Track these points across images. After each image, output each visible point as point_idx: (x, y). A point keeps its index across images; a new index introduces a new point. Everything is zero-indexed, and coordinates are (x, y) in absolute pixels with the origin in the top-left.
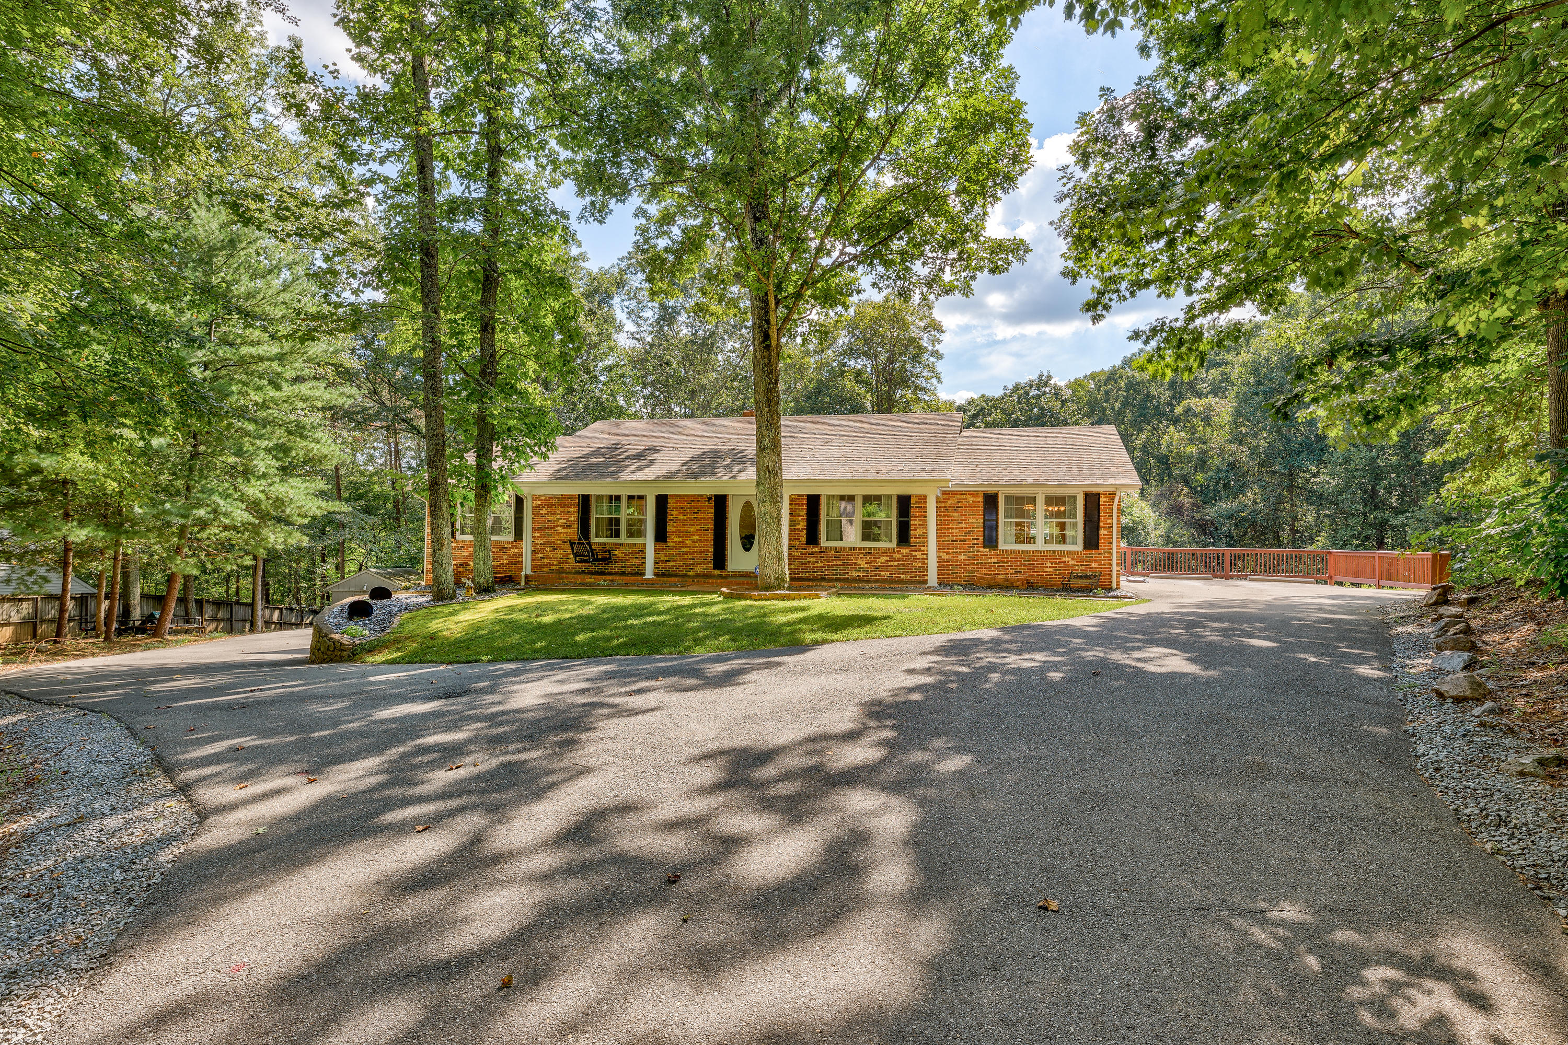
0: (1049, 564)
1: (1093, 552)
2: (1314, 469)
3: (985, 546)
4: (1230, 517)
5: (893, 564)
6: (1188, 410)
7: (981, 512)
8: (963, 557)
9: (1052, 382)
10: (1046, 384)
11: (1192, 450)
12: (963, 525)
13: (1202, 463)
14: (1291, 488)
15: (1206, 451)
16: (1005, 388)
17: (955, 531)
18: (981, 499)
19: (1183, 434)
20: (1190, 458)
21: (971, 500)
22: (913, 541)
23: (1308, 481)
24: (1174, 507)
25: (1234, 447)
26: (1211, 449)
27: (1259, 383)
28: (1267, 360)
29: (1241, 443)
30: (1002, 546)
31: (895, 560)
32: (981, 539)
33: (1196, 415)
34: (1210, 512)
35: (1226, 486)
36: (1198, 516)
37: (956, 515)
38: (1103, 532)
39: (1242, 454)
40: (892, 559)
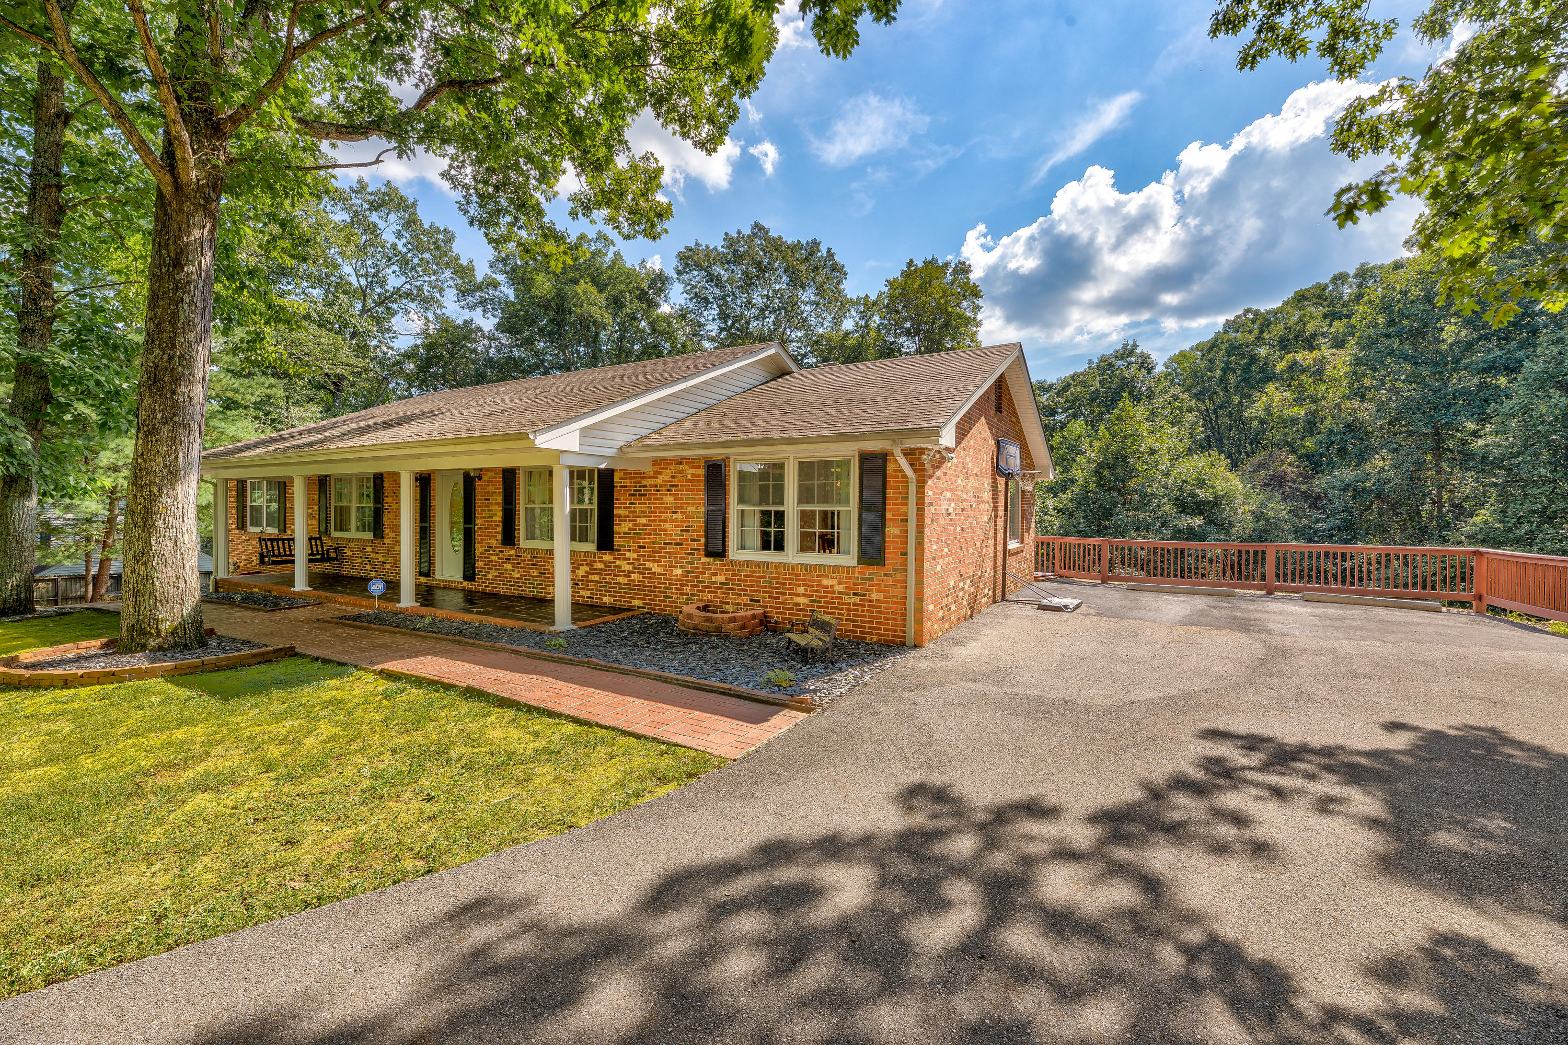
0: (801, 590)
1: (874, 569)
2: (1471, 426)
3: (708, 554)
4: (1345, 489)
5: (593, 577)
6: (1293, 366)
7: (703, 494)
8: (678, 571)
9: (1138, 351)
10: (1131, 353)
11: (1300, 412)
12: (679, 517)
13: (1311, 425)
14: (1438, 449)
15: (1317, 411)
16: (1090, 362)
17: (668, 526)
18: (702, 472)
19: (1287, 394)
20: (1294, 421)
21: (689, 472)
22: (617, 542)
23: (1464, 442)
24: (1273, 477)
25: (1356, 404)
26: (1323, 408)
27: (1391, 323)
28: (1405, 293)
29: (1363, 398)
30: (734, 554)
31: (598, 572)
32: (703, 540)
33: (1304, 370)
34: (1320, 483)
35: (1342, 451)
36: (1304, 488)
37: (669, 499)
38: (892, 531)
39: (1365, 412)
40: (593, 571)
